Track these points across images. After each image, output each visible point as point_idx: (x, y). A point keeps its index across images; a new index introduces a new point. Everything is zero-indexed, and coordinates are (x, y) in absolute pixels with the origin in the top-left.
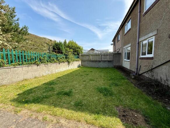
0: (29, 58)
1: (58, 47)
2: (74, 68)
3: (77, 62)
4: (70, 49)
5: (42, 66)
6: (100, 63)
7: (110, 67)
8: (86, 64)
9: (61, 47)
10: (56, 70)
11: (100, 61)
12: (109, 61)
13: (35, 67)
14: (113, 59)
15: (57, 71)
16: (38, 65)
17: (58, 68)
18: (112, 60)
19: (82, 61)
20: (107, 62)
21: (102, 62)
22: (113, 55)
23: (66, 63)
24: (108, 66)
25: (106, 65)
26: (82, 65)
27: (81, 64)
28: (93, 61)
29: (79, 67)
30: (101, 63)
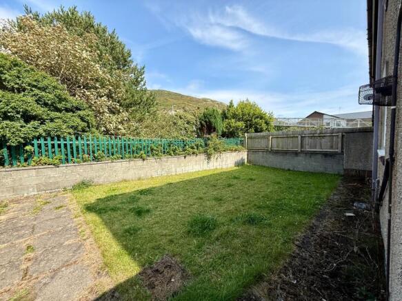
0: (135, 149)
1: (207, 120)
2: (224, 167)
3: (234, 154)
4: (239, 120)
5: (151, 160)
6: (296, 158)
7: (330, 171)
8: (259, 158)
9: (212, 120)
10: (178, 169)
11: (296, 154)
12: (326, 155)
13: (139, 162)
14: (342, 148)
15: (179, 171)
16: (144, 160)
17: (183, 165)
18: (339, 150)
19: (249, 150)
20: (319, 157)
21: (302, 155)
22: (343, 136)
23: (203, 157)
24: (321, 170)
25: (315, 164)
26: (249, 161)
27: (245, 157)
28: (277, 152)
29: (240, 164)
30: (301, 158)
